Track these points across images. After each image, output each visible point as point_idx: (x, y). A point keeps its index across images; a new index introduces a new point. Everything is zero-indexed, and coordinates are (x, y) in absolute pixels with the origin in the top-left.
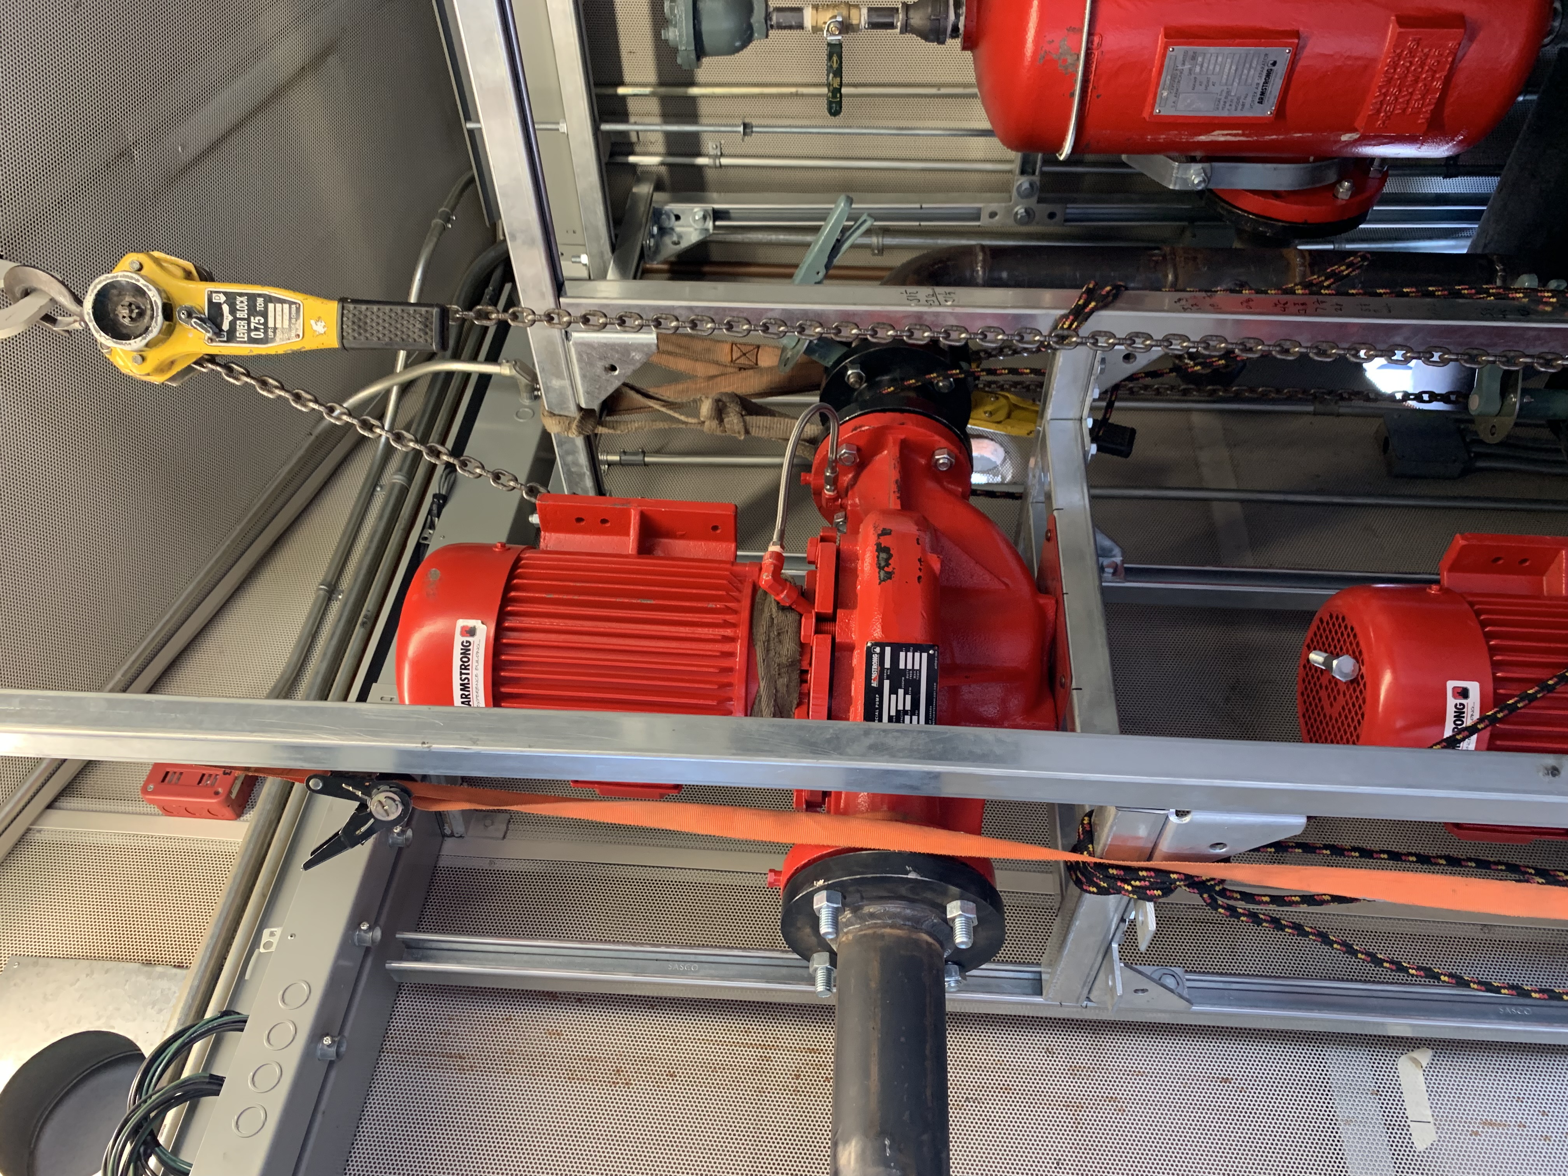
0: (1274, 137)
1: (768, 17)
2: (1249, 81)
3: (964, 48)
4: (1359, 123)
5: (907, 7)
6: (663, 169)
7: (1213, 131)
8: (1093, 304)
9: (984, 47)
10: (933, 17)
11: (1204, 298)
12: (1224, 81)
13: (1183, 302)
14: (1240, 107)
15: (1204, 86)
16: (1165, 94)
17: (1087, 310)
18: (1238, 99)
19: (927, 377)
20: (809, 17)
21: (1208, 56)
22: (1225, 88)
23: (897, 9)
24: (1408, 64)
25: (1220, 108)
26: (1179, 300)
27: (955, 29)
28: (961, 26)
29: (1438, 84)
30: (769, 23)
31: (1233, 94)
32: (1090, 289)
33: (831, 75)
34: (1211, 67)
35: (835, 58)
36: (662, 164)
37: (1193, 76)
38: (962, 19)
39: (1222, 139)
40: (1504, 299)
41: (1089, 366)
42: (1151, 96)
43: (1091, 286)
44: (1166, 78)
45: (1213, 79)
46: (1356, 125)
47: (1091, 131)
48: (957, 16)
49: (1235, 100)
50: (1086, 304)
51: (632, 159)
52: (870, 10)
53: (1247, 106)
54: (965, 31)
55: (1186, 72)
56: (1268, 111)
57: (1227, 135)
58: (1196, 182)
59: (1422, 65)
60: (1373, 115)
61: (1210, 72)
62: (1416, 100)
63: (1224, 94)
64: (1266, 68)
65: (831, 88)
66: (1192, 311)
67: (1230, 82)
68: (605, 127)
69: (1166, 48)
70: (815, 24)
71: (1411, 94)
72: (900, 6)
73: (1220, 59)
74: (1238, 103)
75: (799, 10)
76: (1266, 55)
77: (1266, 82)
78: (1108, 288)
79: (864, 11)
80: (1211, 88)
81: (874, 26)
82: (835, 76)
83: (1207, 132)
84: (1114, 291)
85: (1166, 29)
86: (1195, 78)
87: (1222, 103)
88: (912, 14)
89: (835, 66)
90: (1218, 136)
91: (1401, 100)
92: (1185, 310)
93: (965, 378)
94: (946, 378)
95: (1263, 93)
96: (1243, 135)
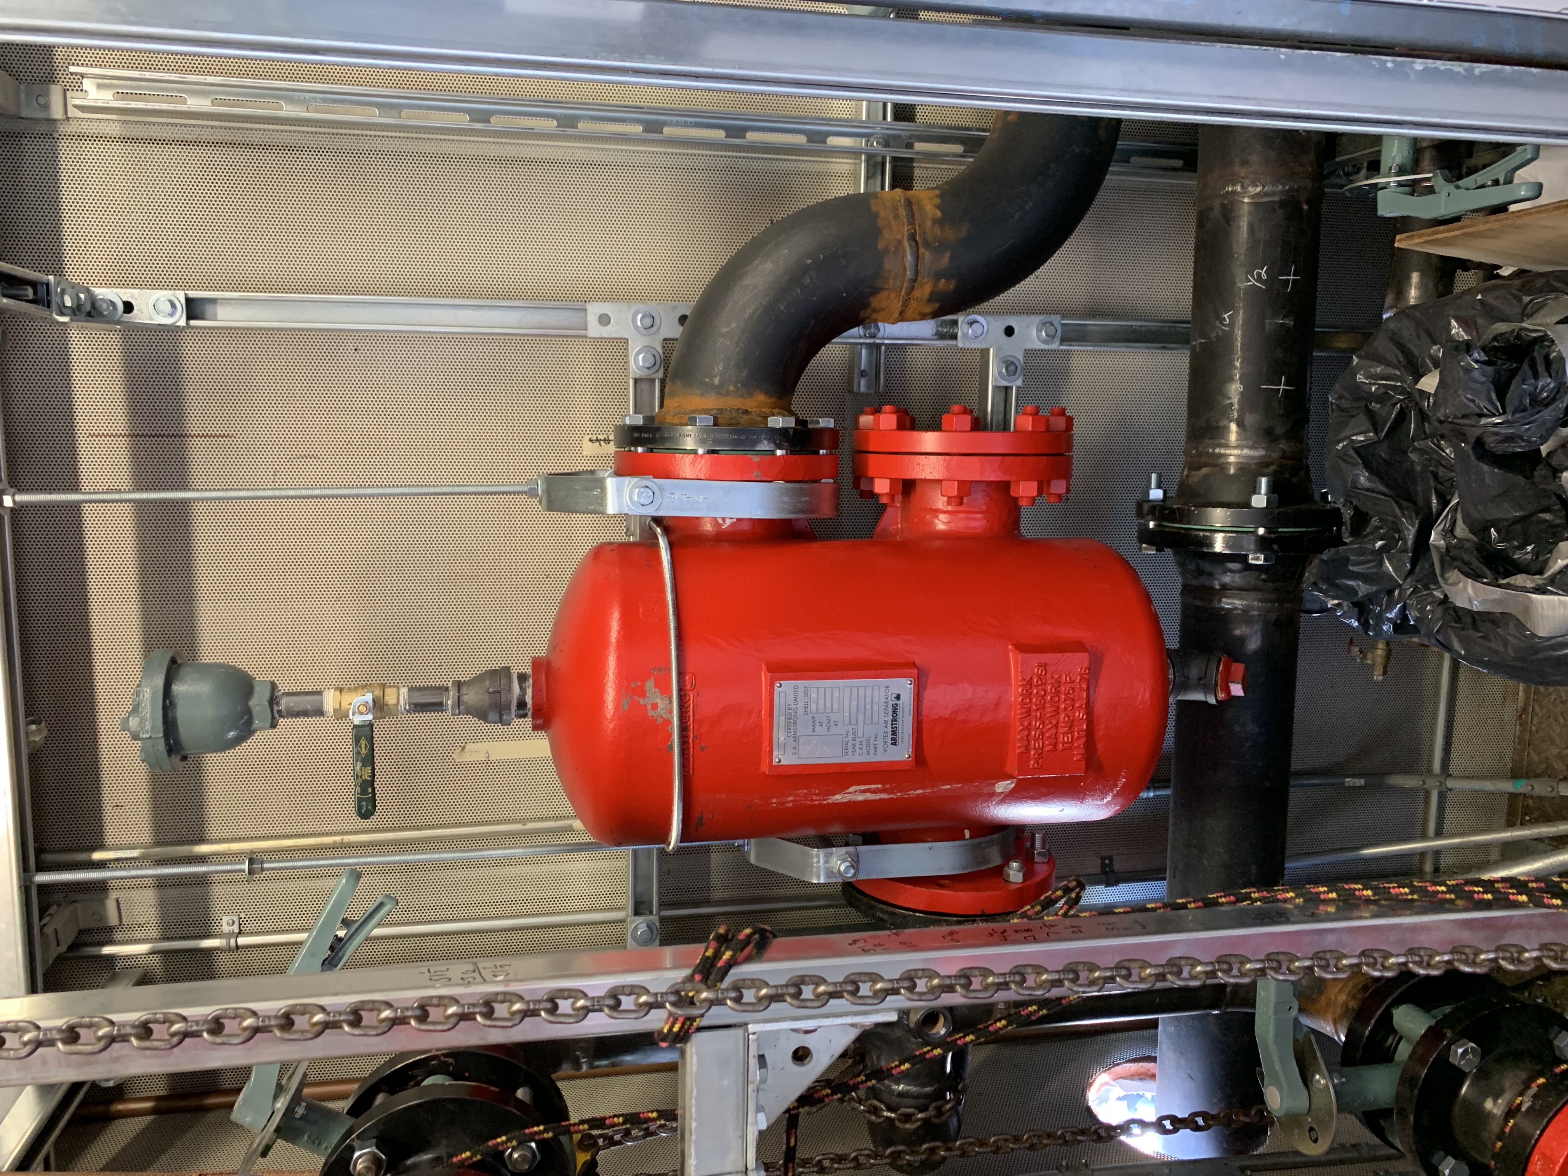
0: (920, 791)
1: (273, 701)
2: (875, 718)
3: (536, 728)
4: (1011, 766)
5: (459, 685)
6: (155, 960)
7: (848, 788)
8: (728, 955)
9: (559, 724)
10: (491, 690)
11: (889, 936)
12: (847, 720)
13: (860, 944)
14: (872, 751)
15: (825, 727)
16: (782, 738)
17: (720, 964)
18: (868, 741)
19: (490, 1143)
20: (330, 700)
21: (822, 691)
22: (850, 728)
23: (447, 689)
24: (1043, 693)
25: (850, 753)
26: (855, 942)
27: (522, 705)
28: (529, 699)
29: (1081, 715)
30: (276, 708)
31: (860, 734)
32: (721, 935)
33: (359, 764)
34: (828, 704)
35: (363, 742)
36: (153, 952)
37: (810, 716)
38: (529, 692)
39: (860, 798)
40: (1273, 902)
41: (741, 1069)
42: (765, 744)
43: (722, 931)
44: (779, 720)
45: (833, 717)
46: (1008, 770)
47: (700, 798)
48: (523, 690)
49: (865, 742)
50: (717, 955)
51: (107, 950)
52: (411, 689)
53: (880, 749)
54: (534, 704)
55: (801, 711)
56: (903, 752)
57: (865, 791)
58: (842, 868)
59: (1058, 693)
60: (1022, 753)
61: (828, 710)
62: (1064, 734)
63: (850, 736)
64: (891, 703)
65: (360, 780)
66: (875, 952)
67: (853, 721)
68: (42, 878)
69: (772, 685)
70: (338, 707)
71: (1056, 726)
72: (450, 684)
73: (836, 694)
74: (869, 745)
75: (320, 693)
76: (887, 687)
77: (894, 720)
78: (748, 931)
79: (404, 691)
80: (834, 729)
81: (419, 707)
82: (364, 765)
83: (843, 788)
84: (757, 936)
85: (767, 665)
86: (813, 717)
87: (850, 744)
88: (464, 690)
89: (364, 751)
90: (856, 794)
91: (1047, 735)
92: (865, 951)
93: (555, 1138)
94: (522, 1143)
95: (894, 733)
96: (883, 791)
